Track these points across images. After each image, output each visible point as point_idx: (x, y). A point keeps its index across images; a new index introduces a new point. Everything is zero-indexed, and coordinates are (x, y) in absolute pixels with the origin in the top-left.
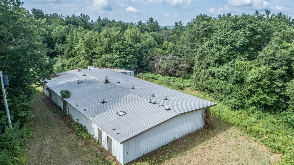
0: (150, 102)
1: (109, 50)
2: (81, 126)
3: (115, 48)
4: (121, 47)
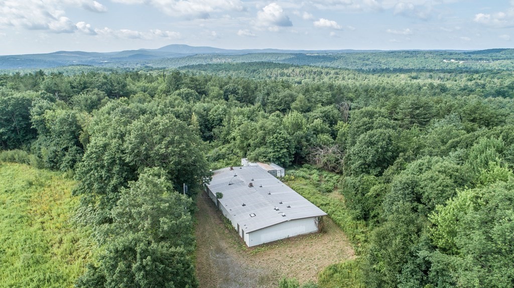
0: (275, 209)
1: (263, 143)
2: (228, 220)
3: (270, 142)
4: (276, 141)
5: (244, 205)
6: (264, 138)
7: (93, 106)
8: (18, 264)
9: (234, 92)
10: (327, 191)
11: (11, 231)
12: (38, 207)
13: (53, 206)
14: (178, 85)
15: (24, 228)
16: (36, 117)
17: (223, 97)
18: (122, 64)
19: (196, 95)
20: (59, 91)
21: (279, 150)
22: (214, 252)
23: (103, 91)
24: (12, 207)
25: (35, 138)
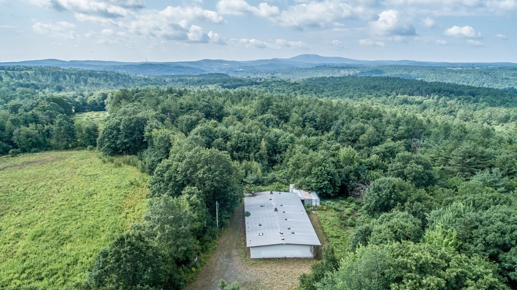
0: (280, 233)
1: (309, 173)
3: (314, 173)
4: (319, 173)
5: (260, 225)
6: (311, 170)
7: (192, 125)
8: (103, 238)
9: (312, 119)
10: (350, 225)
11: (108, 215)
12: (130, 201)
13: (138, 202)
14: (264, 111)
15: (116, 215)
16: (147, 133)
17: (301, 124)
18: (254, 73)
19: (276, 121)
20: (170, 112)
21: (321, 181)
22: (224, 256)
23: (203, 112)
24: (115, 199)
25: (146, 148)
